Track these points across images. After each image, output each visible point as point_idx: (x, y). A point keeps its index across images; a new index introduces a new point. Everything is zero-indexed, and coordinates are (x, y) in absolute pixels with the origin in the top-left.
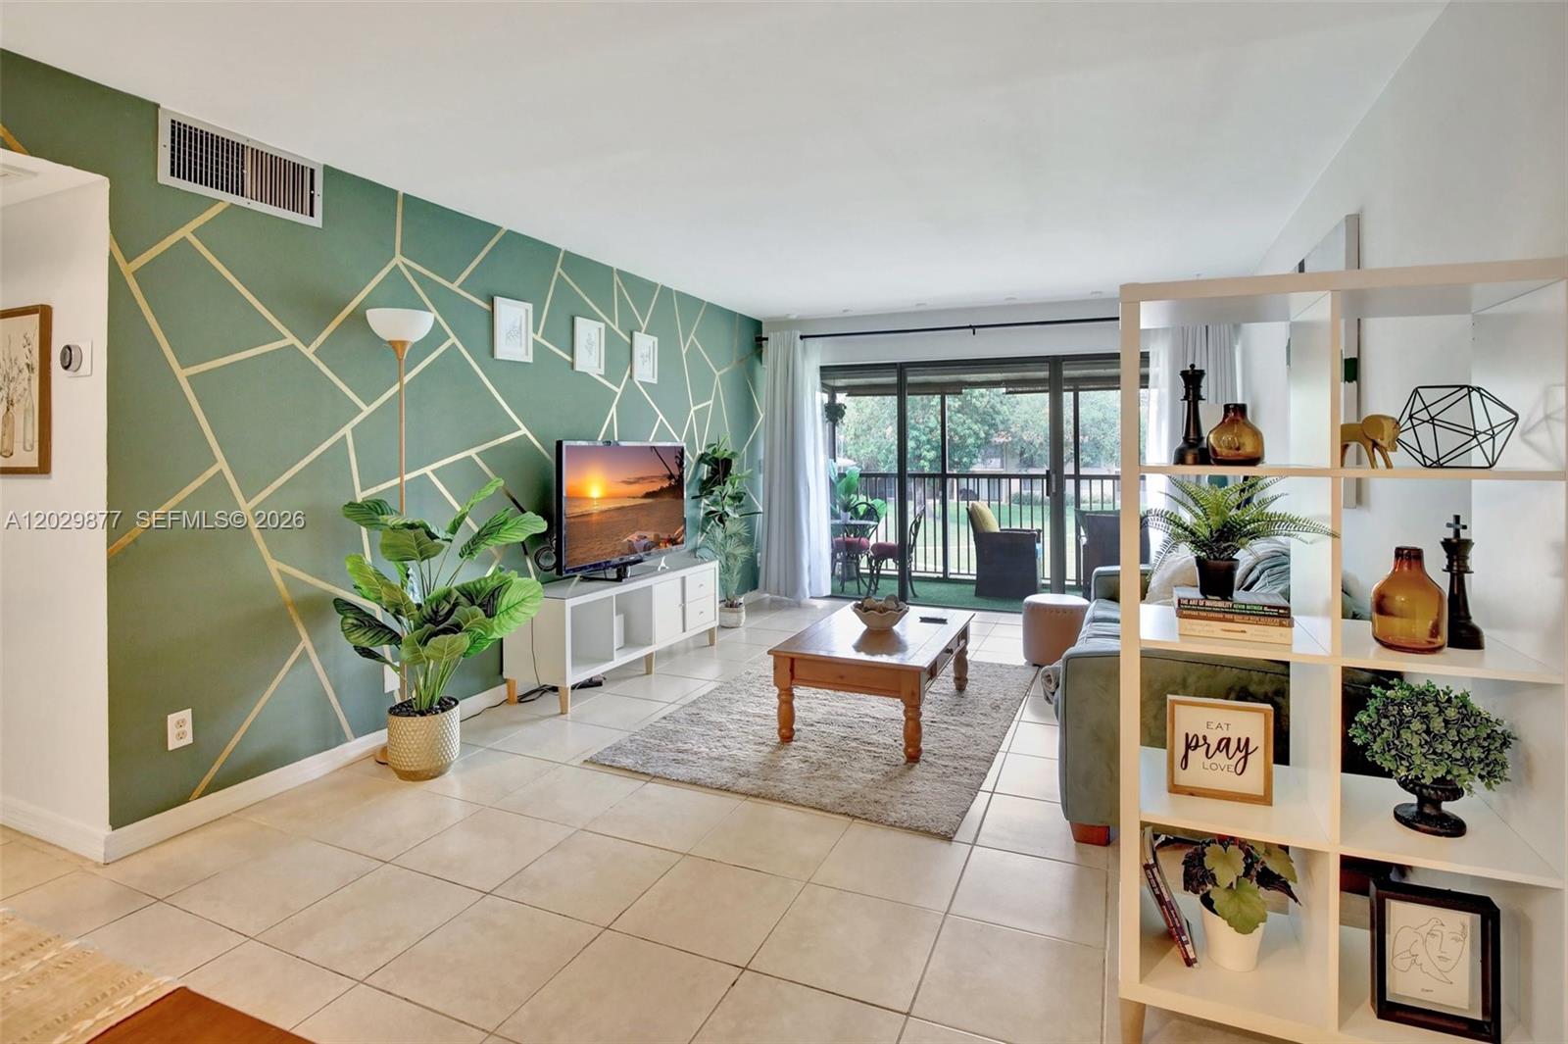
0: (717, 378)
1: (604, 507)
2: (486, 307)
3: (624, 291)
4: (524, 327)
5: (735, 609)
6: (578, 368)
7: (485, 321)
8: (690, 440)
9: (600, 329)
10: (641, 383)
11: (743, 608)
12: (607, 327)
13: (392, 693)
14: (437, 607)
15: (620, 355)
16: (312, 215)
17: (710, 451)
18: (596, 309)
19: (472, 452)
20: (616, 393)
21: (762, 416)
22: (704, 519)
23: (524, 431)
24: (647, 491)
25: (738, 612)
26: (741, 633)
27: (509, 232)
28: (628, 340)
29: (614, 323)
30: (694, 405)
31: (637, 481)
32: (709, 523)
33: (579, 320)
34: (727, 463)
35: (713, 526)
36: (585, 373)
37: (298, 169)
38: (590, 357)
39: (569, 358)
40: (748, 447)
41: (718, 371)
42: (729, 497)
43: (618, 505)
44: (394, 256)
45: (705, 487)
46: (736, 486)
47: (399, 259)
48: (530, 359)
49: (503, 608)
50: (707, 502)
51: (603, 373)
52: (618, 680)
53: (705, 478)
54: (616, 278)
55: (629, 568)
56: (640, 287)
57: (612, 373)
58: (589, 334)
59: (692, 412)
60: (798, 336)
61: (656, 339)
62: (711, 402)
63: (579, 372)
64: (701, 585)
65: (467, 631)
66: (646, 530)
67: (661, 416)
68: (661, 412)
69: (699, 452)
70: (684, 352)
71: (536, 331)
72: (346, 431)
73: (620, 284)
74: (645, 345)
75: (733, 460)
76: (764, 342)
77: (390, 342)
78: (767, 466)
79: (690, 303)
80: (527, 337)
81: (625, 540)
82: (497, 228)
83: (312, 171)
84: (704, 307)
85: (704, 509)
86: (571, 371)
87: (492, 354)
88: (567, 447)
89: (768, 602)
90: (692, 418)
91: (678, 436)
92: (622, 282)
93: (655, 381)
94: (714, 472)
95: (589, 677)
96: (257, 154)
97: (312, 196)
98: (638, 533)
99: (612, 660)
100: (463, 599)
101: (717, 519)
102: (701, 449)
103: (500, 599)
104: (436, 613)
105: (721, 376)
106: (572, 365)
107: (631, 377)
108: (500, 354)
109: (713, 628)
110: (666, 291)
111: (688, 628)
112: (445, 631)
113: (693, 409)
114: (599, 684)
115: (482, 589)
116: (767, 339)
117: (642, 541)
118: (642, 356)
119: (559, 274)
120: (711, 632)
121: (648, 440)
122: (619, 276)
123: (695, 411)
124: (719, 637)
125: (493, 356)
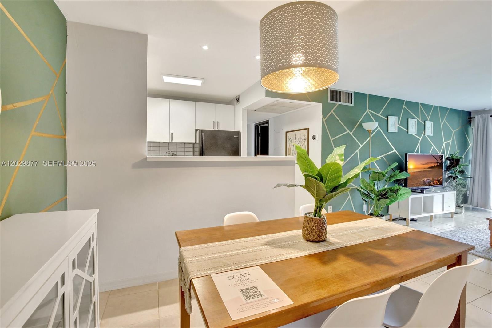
0: (453, 133)
1: (414, 171)
2: (386, 119)
3: (423, 109)
4: (395, 123)
5: (461, 208)
6: (409, 133)
7: (386, 122)
8: (443, 152)
9: (415, 121)
10: (427, 136)
11: (464, 208)
12: (418, 120)
13: (365, 211)
14: (382, 192)
15: (421, 128)
16: (352, 103)
17: (450, 157)
18: (414, 116)
19: (383, 156)
20: (420, 139)
21: (471, 144)
22: (447, 178)
23: (395, 150)
24: (430, 166)
25: (461, 209)
26: (463, 216)
27: (392, 99)
28: (424, 124)
29: (419, 119)
30: (445, 142)
31: (426, 164)
32: (449, 179)
33: (409, 119)
34: (458, 161)
35: (451, 180)
36: (411, 134)
37: (349, 94)
38: (412, 129)
39: (406, 130)
40: (465, 156)
41: (454, 130)
42: (458, 171)
43: (420, 170)
44: (366, 110)
45: (449, 168)
46: (461, 168)
47: (368, 110)
48: (397, 131)
49: (399, 194)
50: (448, 173)
51: (416, 134)
52: (421, 221)
53: (448, 165)
54: (420, 106)
55: (425, 190)
56: (427, 107)
57: (419, 134)
58: (412, 123)
59: (444, 144)
60: (490, 116)
61: (432, 122)
62: (451, 141)
63: (410, 134)
64: (450, 198)
65: (389, 199)
66: (429, 177)
67: (434, 146)
68: (434, 144)
69: (446, 157)
70: (442, 125)
71: (398, 124)
72: (357, 151)
73: (421, 107)
74: (429, 125)
75: (460, 160)
76: (472, 119)
77: (368, 130)
78: (473, 162)
79: (444, 110)
80: (396, 125)
81: (422, 180)
82: (389, 98)
83: (352, 94)
84: (449, 110)
85: (448, 175)
86: (407, 134)
87: (387, 130)
88: (409, 155)
89: (471, 208)
90: (444, 146)
91: (439, 152)
92: (422, 107)
93: (432, 135)
94: (452, 163)
95: (412, 218)
96: (343, 92)
97: (352, 99)
98: (427, 178)
99: (421, 214)
100: (389, 191)
101: (452, 178)
102: (447, 156)
103: (398, 192)
104: (381, 193)
105: (454, 132)
106: (407, 132)
107: (424, 134)
108: (389, 131)
109: (453, 212)
110: (436, 107)
111: (444, 210)
112: (385, 198)
113: (444, 143)
114: (416, 221)
115: (394, 189)
116: (474, 118)
117: (428, 180)
118: (428, 128)
119: (404, 107)
120: (452, 213)
121: (429, 153)
122: (421, 105)
123: (445, 144)
124: (455, 216)
125: (388, 131)
